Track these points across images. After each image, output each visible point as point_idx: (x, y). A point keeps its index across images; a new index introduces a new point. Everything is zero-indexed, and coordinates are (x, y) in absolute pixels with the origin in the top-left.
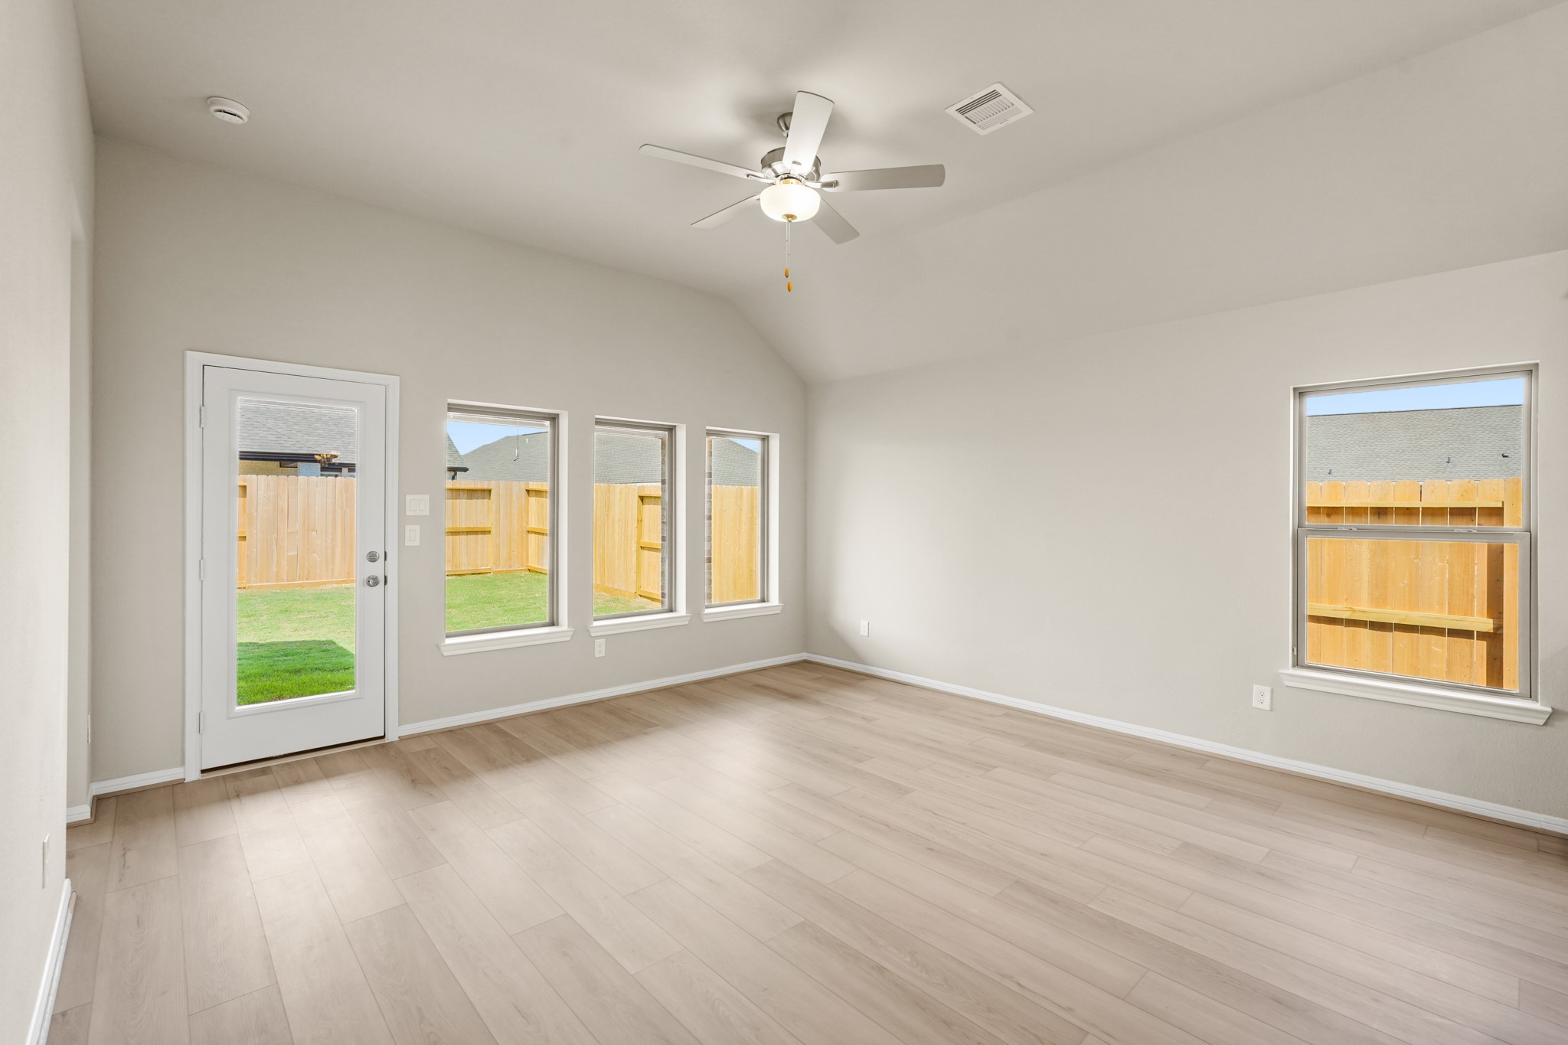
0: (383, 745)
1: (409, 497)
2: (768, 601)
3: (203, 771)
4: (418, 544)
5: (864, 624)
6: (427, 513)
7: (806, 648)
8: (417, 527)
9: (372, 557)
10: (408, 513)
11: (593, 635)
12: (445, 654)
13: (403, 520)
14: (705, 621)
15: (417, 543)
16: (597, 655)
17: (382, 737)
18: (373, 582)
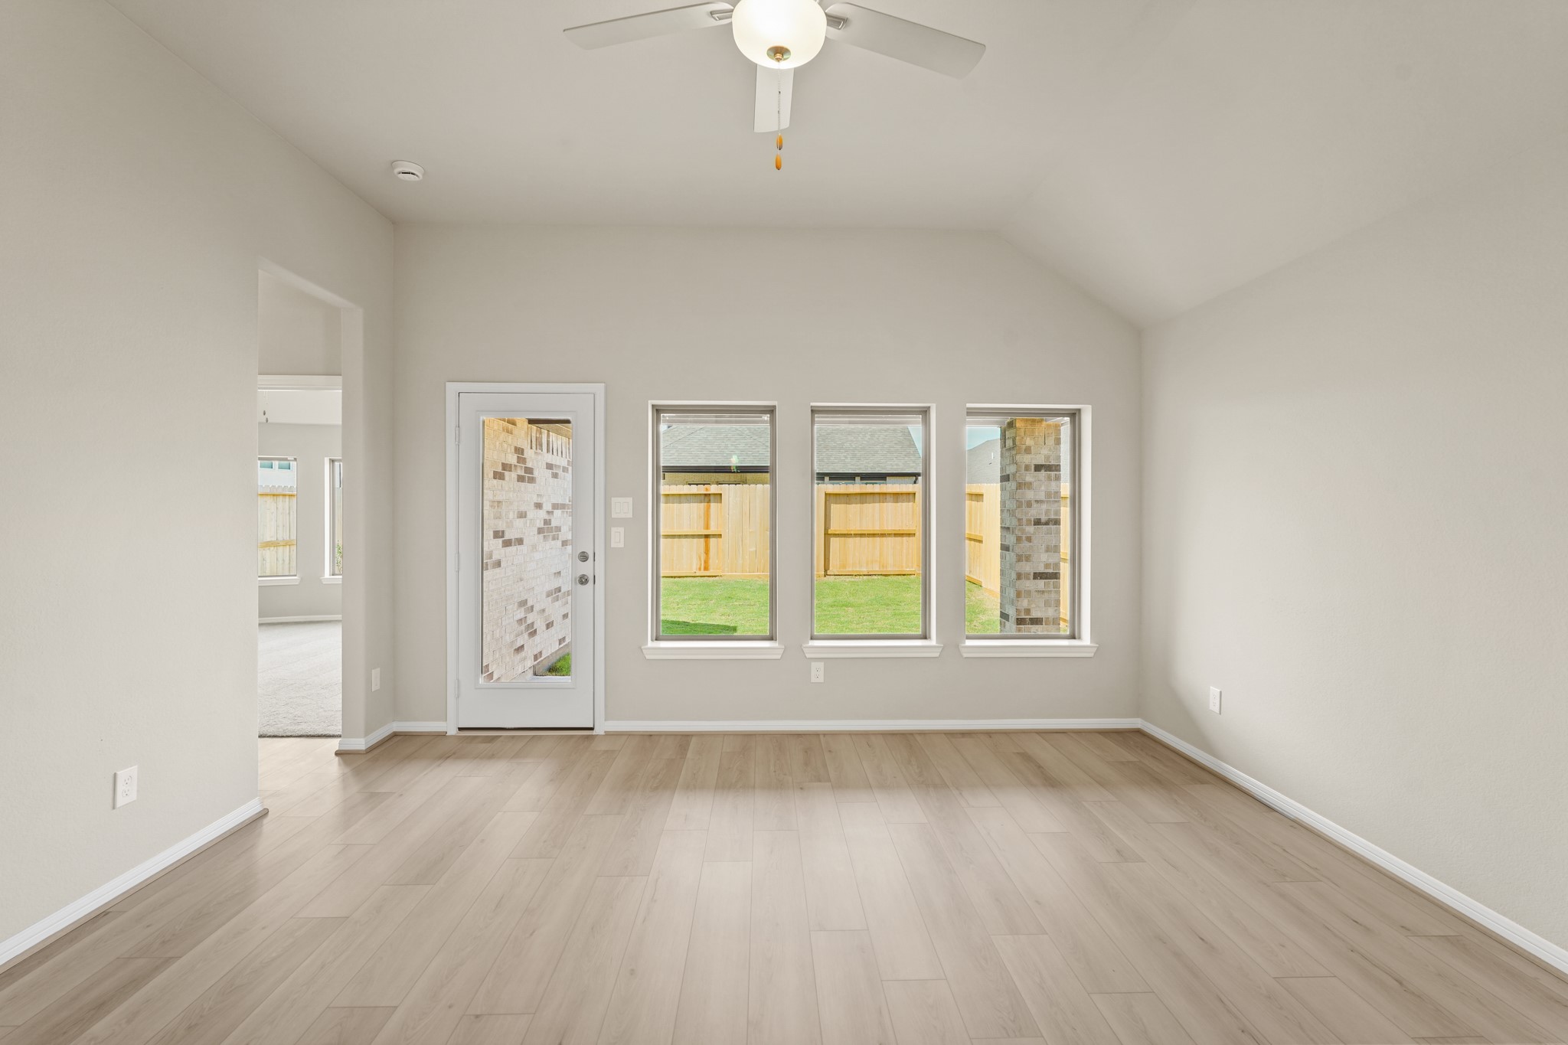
0: (588, 737)
1: (614, 500)
2: (1080, 638)
3: (460, 729)
4: (623, 546)
5: (1214, 691)
6: (630, 515)
7: (1138, 713)
8: (622, 530)
9: (584, 557)
10: (614, 516)
11: (808, 656)
12: (648, 657)
13: (609, 522)
14: (965, 655)
15: (621, 545)
16: (814, 680)
17: (592, 729)
18: (583, 580)
